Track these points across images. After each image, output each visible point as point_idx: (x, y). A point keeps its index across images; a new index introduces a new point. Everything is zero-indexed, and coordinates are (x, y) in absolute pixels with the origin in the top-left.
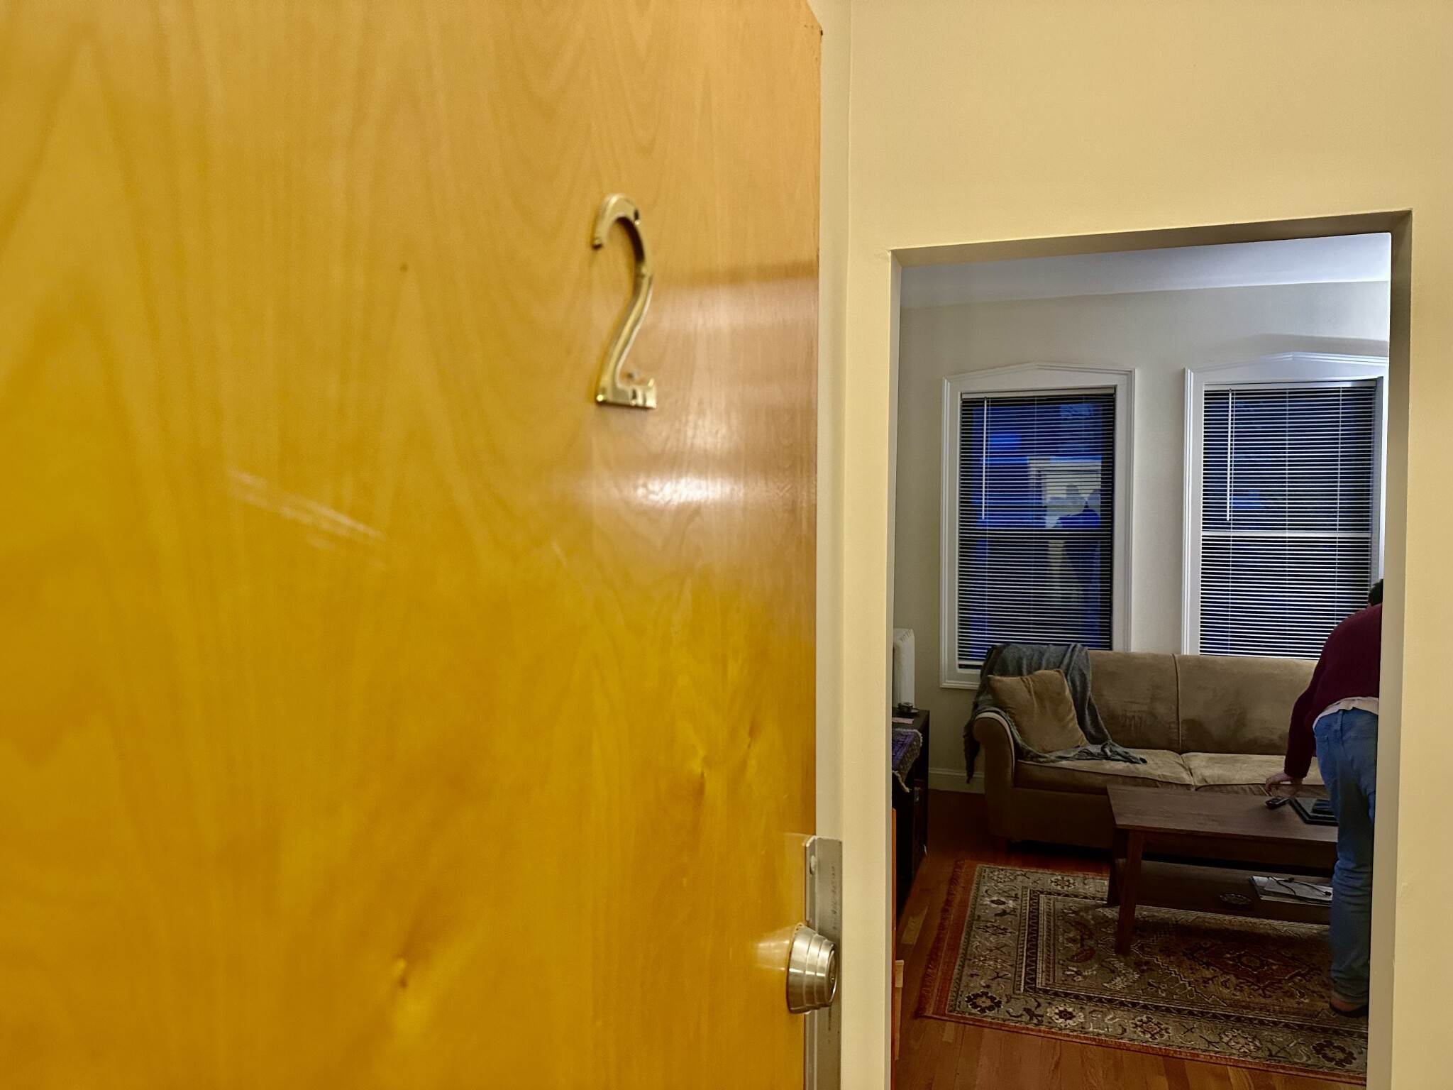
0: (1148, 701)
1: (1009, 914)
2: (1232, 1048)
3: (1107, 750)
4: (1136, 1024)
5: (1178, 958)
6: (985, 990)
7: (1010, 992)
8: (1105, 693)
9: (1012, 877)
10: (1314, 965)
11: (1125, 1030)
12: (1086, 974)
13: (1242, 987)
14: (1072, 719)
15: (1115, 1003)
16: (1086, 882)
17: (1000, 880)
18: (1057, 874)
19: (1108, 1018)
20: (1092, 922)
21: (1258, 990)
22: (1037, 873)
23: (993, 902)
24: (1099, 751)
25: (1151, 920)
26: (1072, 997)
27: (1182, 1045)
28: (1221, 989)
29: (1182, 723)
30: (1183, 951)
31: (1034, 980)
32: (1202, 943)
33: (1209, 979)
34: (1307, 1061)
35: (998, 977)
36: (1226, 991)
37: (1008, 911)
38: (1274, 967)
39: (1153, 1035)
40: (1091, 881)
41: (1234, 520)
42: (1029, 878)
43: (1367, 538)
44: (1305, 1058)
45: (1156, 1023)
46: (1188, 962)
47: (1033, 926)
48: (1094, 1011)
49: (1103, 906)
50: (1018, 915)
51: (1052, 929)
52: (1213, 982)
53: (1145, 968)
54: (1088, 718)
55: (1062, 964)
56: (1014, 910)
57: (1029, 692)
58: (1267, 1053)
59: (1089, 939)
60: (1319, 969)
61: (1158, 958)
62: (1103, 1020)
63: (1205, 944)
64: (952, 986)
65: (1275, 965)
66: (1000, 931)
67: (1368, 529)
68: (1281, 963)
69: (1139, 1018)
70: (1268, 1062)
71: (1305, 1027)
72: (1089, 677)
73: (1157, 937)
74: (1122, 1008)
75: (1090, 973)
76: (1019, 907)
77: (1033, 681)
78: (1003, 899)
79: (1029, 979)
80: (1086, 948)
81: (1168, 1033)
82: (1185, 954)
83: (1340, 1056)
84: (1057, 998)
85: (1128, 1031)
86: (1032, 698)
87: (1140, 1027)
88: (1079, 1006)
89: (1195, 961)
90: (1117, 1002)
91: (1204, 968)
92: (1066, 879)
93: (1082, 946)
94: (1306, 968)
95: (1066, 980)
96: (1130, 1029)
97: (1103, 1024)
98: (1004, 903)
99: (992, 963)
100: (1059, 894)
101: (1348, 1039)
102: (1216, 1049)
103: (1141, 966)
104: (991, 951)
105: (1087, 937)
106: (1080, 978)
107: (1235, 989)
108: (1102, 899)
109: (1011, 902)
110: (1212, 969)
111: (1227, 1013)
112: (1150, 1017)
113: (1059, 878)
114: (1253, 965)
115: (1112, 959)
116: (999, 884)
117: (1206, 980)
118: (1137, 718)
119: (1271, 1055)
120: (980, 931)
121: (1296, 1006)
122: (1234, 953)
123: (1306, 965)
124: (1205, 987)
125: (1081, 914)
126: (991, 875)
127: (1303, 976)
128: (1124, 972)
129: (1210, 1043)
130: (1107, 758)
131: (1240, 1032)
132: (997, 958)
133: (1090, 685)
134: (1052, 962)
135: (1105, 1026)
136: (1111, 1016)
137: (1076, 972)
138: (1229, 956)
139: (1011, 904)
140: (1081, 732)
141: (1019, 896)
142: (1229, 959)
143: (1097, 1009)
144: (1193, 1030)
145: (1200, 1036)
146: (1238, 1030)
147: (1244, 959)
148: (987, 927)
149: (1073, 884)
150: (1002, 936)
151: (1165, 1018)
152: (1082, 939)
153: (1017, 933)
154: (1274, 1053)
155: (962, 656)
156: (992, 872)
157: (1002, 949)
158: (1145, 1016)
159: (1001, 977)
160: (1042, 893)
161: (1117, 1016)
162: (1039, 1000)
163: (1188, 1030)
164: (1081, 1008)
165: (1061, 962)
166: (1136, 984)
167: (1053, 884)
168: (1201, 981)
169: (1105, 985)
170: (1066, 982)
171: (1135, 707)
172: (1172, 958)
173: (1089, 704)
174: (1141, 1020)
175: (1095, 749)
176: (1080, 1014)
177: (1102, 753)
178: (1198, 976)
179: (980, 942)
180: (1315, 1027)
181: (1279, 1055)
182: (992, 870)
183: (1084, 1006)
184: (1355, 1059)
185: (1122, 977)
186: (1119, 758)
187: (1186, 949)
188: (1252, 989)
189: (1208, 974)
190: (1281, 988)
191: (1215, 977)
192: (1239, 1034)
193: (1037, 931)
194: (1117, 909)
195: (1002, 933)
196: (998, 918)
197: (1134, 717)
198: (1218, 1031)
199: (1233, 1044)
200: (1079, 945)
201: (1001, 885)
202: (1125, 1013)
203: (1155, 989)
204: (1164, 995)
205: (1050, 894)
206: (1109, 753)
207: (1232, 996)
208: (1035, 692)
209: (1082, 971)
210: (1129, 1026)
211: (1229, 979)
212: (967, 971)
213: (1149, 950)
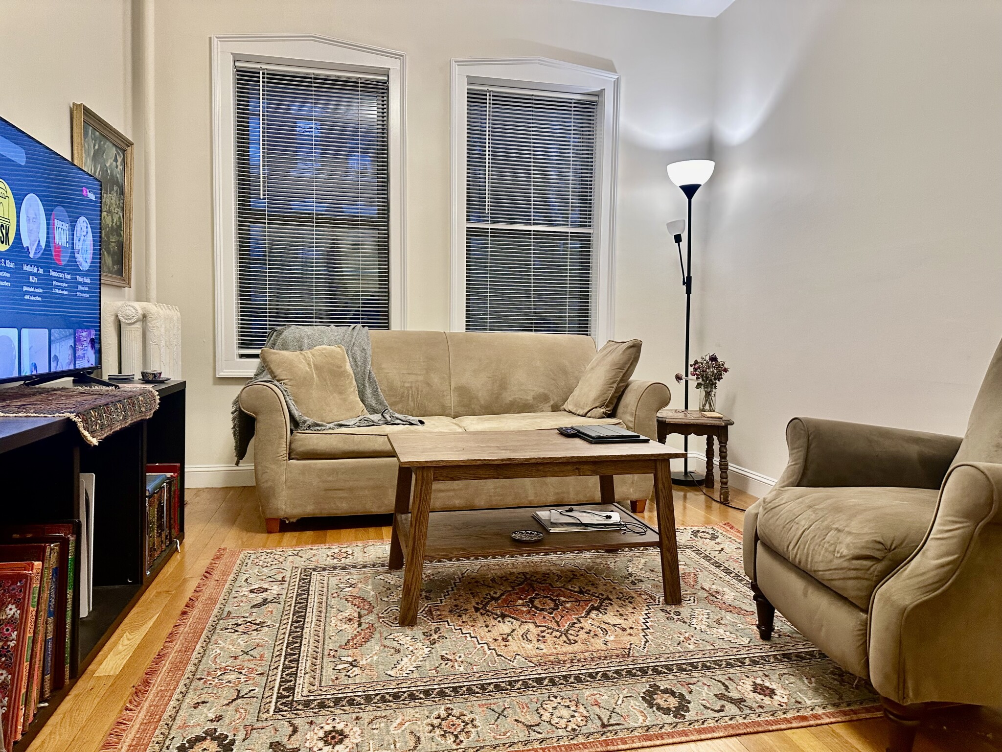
0: (424, 372)
1: (270, 602)
2: (557, 728)
3: (387, 416)
4: (432, 725)
5: (471, 616)
6: (212, 726)
7: (251, 719)
8: (383, 366)
9: (281, 560)
10: (603, 595)
11: (418, 739)
12: (364, 662)
13: (544, 637)
14: (354, 392)
15: (403, 698)
16: (365, 550)
17: (266, 564)
18: (334, 547)
19: (395, 725)
20: (372, 593)
21: (561, 636)
22: (311, 549)
23: (252, 591)
24: (381, 417)
25: (436, 578)
26: (344, 703)
27: (497, 742)
28: (523, 644)
29: (454, 390)
30: (474, 607)
31: (292, 689)
32: (492, 593)
33: (509, 635)
34: (644, 721)
35: (238, 697)
36: (529, 646)
37: (270, 599)
38: (568, 605)
39: (456, 736)
40: (371, 548)
41: (491, 214)
42: (301, 557)
43: (590, 233)
44: (641, 719)
45: (458, 714)
46: (481, 618)
47: (298, 612)
48: (376, 718)
49: (385, 573)
50: (282, 603)
51: (324, 611)
52: (513, 638)
53: (436, 637)
54: (368, 391)
55: (334, 656)
56: (278, 596)
57: (309, 364)
58: (599, 723)
59: (368, 613)
60: (608, 598)
61: (449, 620)
62: (388, 732)
63: (496, 593)
64: (157, 732)
65: (568, 602)
66: (255, 627)
67: (590, 226)
68: (574, 600)
69: (436, 714)
70: (604, 738)
71: (624, 673)
72: (369, 352)
73: (445, 596)
74: (412, 704)
75: (369, 660)
76: (284, 592)
77: (313, 355)
78: (265, 586)
79: (284, 690)
80: (364, 626)
81: (475, 726)
82: (477, 610)
83: (673, 702)
84: (323, 712)
85: (422, 739)
86: (311, 370)
87: (438, 727)
88: (354, 716)
89: (488, 616)
90: (406, 694)
91: (499, 622)
92: (344, 550)
93: (360, 625)
94: (597, 601)
95: (337, 679)
96: (424, 736)
97: (386, 738)
98: (266, 590)
99: (233, 676)
100: (335, 568)
101: (670, 677)
102: (539, 736)
103: (431, 635)
104: (236, 658)
105: (366, 612)
106: (356, 670)
107: (538, 640)
108: (383, 565)
109: (275, 587)
110: (509, 621)
111: (537, 676)
112: (448, 708)
113: (337, 551)
114: (548, 608)
115: (396, 635)
116: (264, 569)
117: (505, 636)
118: (414, 389)
119: (604, 726)
120: (226, 633)
121: (604, 647)
122: (526, 597)
123: (594, 596)
124: (506, 646)
125: (359, 585)
126: (256, 560)
127: (597, 609)
128: (411, 648)
129: (529, 727)
130: (387, 423)
131: (559, 700)
132: (243, 668)
133: (369, 359)
134: (320, 656)
135: (392, 741)
136: (399, 721)
137: (351, 664)
138: (520, 602)
139: (275, 589)
140: (362, 405)
141: (287, 579)
142: (523, 605)
143: (379, 714)
144: (505, 713)
145: (516, 720)
146: (556, 697)
147: (536, 603)
148: (237, 625)
149: (352, 554)
150: (255, 633)
151: (469, 704)
152: (360, 616)
153: (277, 625)
154: (605, 721)
155: (243, 344)
156: (257, 558)
157: (251, 653)
158: (443, 707)
159: (242, 697)
160: (314, 570)
161: (407, 718)
162: (295, 721)
163: (500, 714)
164: (357, 718)
165: (332, 653)
166: (427, 662)
167: (329, 558)
168: (500, 638)
169: (389, 672)
170: (337, 682)
171: (412, 378)
172: (464, 617)
173: (369, 378)
174: (439, 717)
175: (376, 417)
176: (355, 729)
177: (383, 419)
178: (495, 633)
179: (221, 649)
180: (633, 669)
181: (612, 722)
182: (259, 555)
183: (361, 715)
184: (689, 702)
185: (410, 656)
186: (399, 422)
187: (477, 604)
188: (555, 637)
189: (504, 628)
190: (582, 628)
191: (514, 630)
192: (560, 703)
193: (304, 617)
194: (402, 572)
195: (256, 630)
196: (255, 610)
197: (411, 387)
198: (534, 706)
199: (557, 720)
200: (356, 625)
201: (266, 570)
202: (417, 710)
203: (450, 663)
204: (462, 669)
205: (324, 570)
206: (389, 419)
207: (538, 651)
208: (314, 364)
209: (359, 659)
210: (423, 730)
211: (528, 630)
212: (191, 698)
213: (438, 613)
